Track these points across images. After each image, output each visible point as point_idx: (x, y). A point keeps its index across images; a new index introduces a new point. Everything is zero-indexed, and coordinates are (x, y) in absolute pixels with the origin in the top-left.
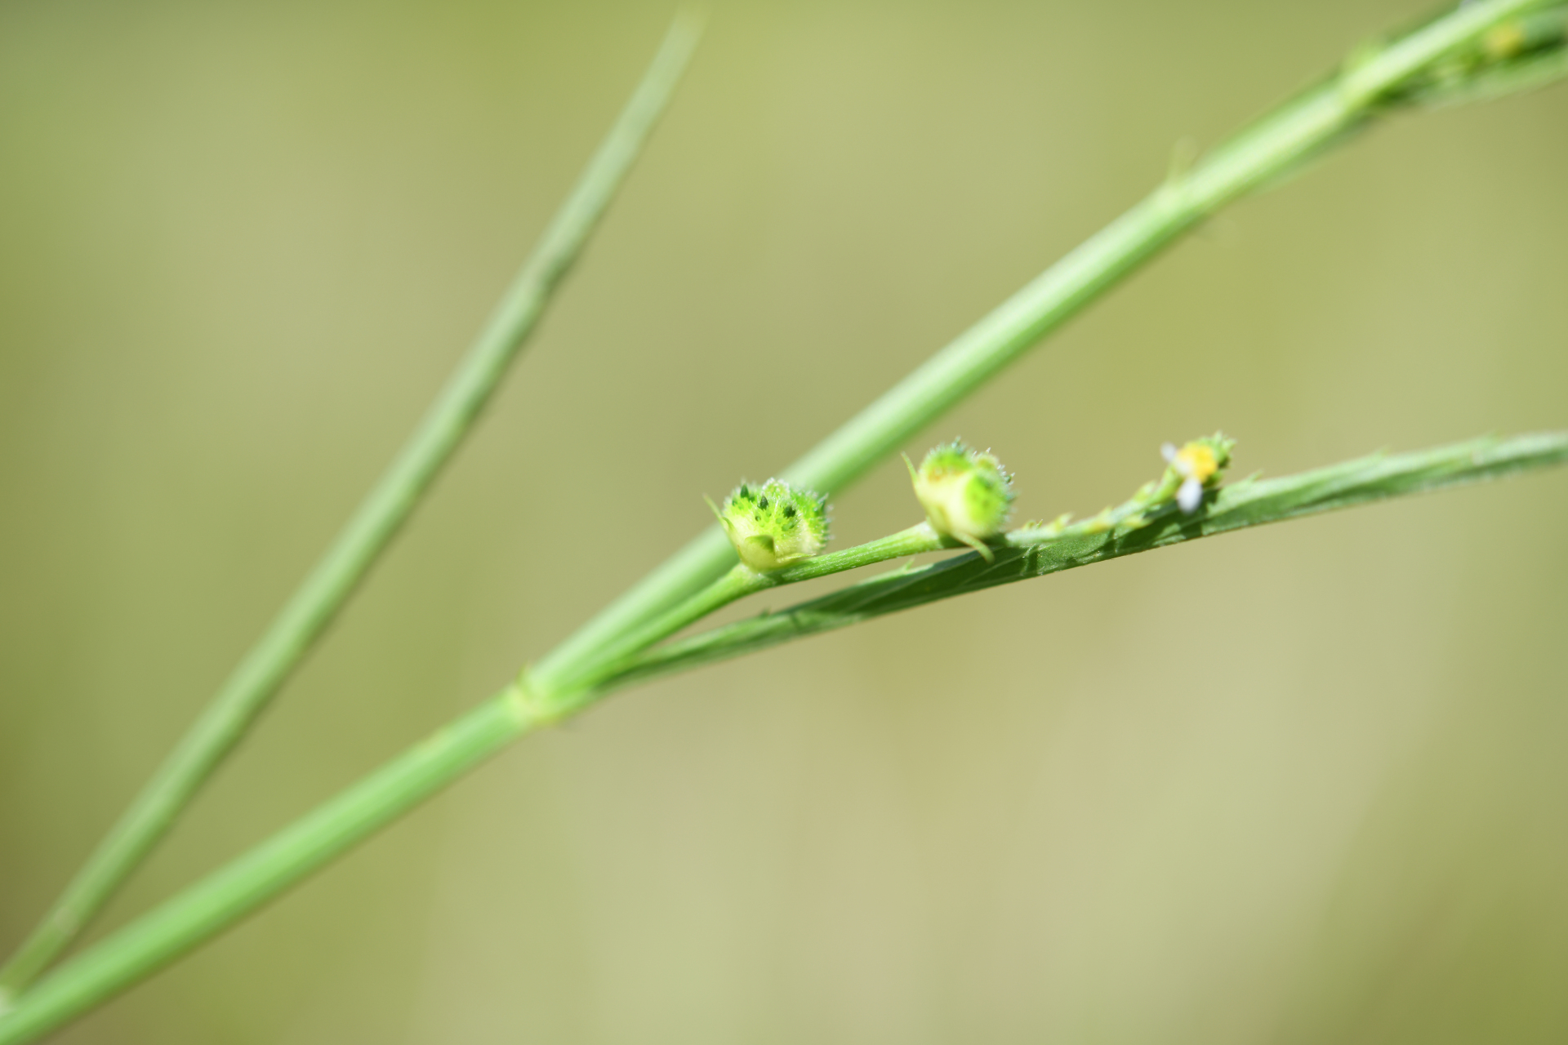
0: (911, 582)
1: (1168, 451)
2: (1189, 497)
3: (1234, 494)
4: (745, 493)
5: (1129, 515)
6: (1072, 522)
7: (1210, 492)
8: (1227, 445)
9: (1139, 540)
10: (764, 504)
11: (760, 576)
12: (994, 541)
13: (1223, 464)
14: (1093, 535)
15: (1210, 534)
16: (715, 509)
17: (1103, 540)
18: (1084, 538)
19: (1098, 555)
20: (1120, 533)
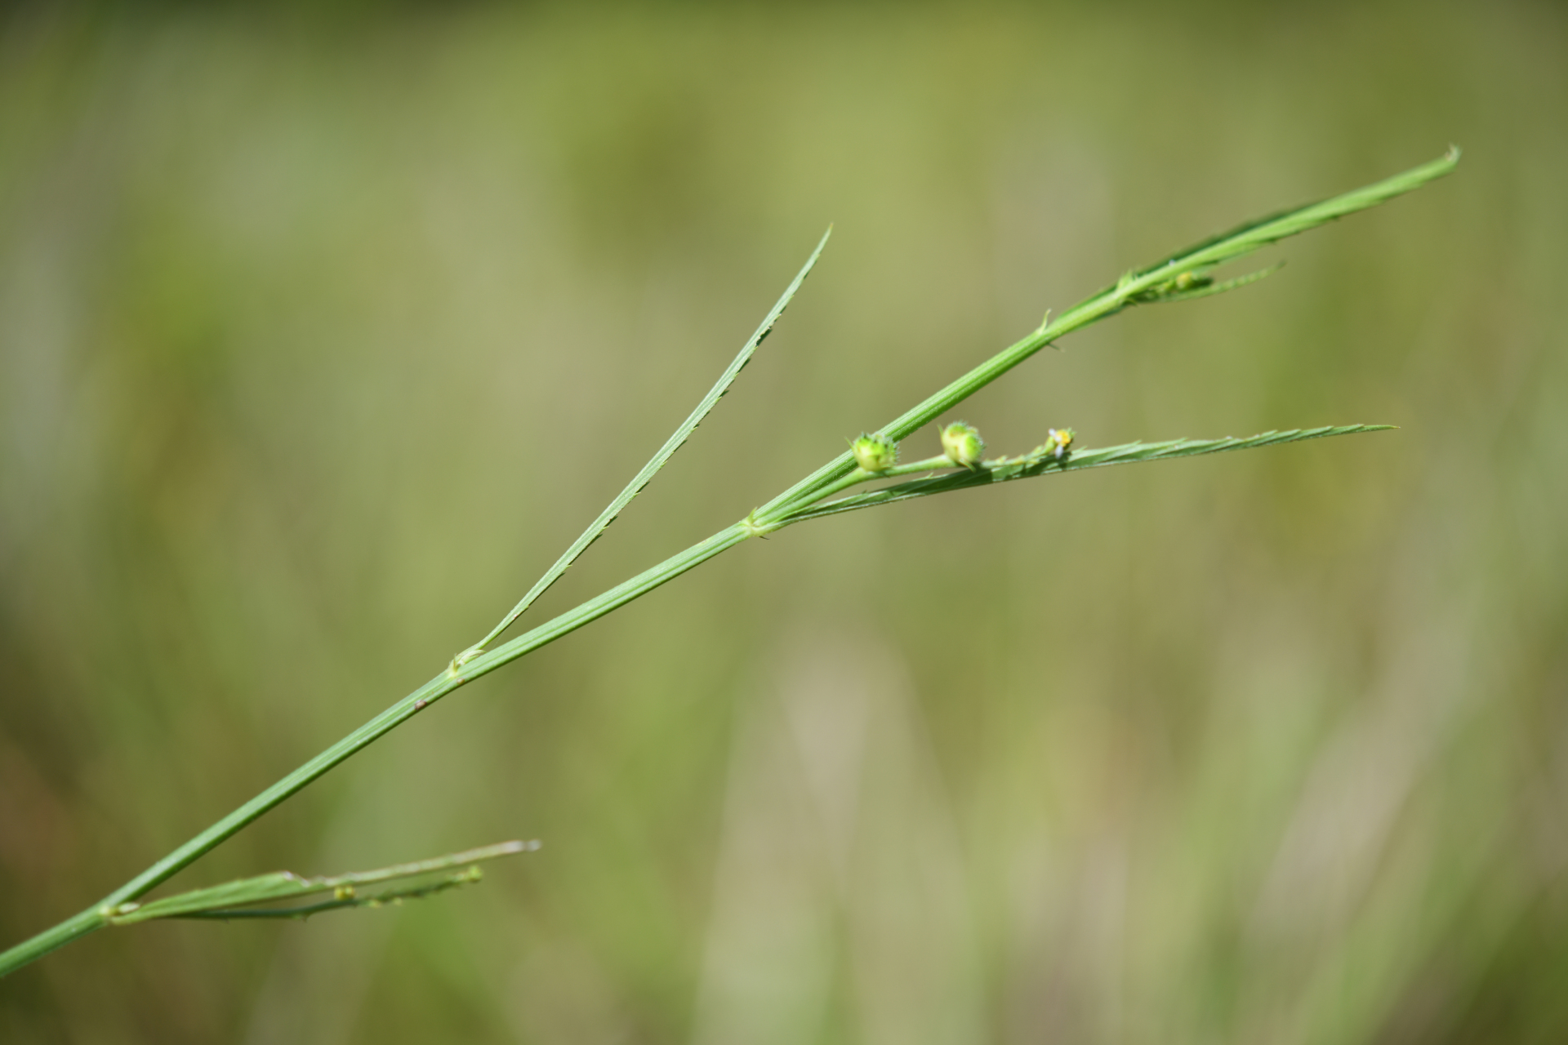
0: (931, 483)
1: (1052, 432)
2: (1059, 451)
3: (1077, 454)
4: (865, 437)
5: (1034, 457)
6: (1008, 459)
7: (1066, 454)
8: (1073, 433)
9: (1037, 470)
10: (875, 442)
11: (871, 473)
12: (976, 464)
13: (1072, 441)
14: (1018, 465)
15: (1086, 468)
16: (850, 443)
17: (1020, 469)
18: (1012, 466)
19: (1017, 476)
20: (1029, 466)
